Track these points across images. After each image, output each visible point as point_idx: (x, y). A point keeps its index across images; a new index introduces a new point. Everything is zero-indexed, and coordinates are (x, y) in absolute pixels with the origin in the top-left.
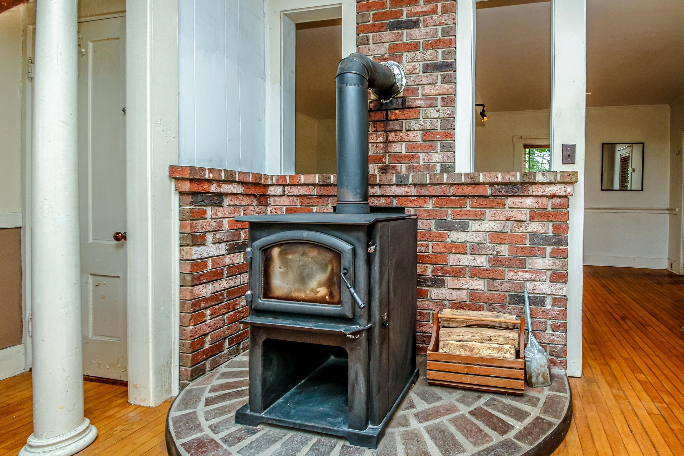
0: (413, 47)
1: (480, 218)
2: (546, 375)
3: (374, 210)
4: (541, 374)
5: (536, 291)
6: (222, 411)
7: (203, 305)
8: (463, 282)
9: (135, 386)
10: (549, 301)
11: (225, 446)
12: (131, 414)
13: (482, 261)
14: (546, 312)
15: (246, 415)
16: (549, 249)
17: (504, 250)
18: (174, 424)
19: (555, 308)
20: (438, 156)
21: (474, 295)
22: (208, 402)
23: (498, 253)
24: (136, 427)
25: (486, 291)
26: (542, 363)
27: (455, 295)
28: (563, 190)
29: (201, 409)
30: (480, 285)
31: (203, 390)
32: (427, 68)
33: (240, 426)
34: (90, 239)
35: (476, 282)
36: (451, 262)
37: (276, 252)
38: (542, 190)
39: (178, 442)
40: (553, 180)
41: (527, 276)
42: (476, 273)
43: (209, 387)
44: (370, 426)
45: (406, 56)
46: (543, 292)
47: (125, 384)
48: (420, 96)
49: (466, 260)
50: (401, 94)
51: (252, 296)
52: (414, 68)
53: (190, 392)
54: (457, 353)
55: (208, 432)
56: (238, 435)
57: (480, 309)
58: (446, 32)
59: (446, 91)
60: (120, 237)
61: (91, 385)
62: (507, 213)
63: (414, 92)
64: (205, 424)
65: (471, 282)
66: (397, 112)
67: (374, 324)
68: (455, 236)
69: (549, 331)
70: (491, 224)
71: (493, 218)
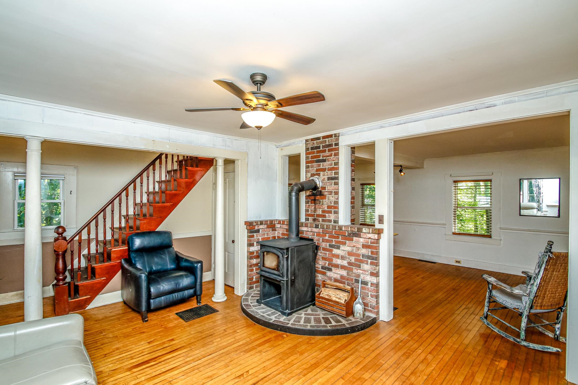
0: (324, 170)
1: (344, 244)
2: (361, 314)
3: (302, 239)
4: (359, 313)
5: (365, 279)
6: (254, 300)
7: (253, 266)
8: (338, 271)
9: (236, 289)
10: (369, 284)
11: (252, 307)
12: (235, 296)
13: (345, 263)
14: (368, 289)
15: (259, 301)
16: (369, 261)
17: (353, 259)
18: (243, 299)
19: (372, 288)
20: (332, 216)
21: (342, 277)
22: (252, 297)
23: (351, 260)
24: (235, 299)
25: (346, 276)
26: (360, 309)
27: (335, 276)
28: (374, 236)
29: (250, 298)
30: (344, 273)
31: (252, 293)
32: (329, 179)
33: (257, 304)
34: (227, 241)
35: (343, 272)
36: (334, 262)
37: (265, 253)
38: (366, 236)
39: (243, 303)
40: (369, 232)
41: (361, 272)
42: (343, 267)
43: (253, 293)
44: (287, 311)
45: (322, 173)
46: (367, 280)
47: (234, 288)
48: (326, 191)
49: (339, 262)
50: (320, 190)
51: (260, 265)
52: (324, 179)
53: (249, 293)
54: (325, 297)
55: (250, 303)
56: (256, 305)
57: (344, 283)
58: (335, 164)
59: (335, 189)
60: (233, 242)
61: (226, 287)
62: (353, 243)
63: (324, 188)
64: (250, 301)
65: (341, 271)
66: (319, 196)
67: (289, 279)
68: (335, 251)
69: (370, 297)
70: (349, 248)
71: (349, 245)
